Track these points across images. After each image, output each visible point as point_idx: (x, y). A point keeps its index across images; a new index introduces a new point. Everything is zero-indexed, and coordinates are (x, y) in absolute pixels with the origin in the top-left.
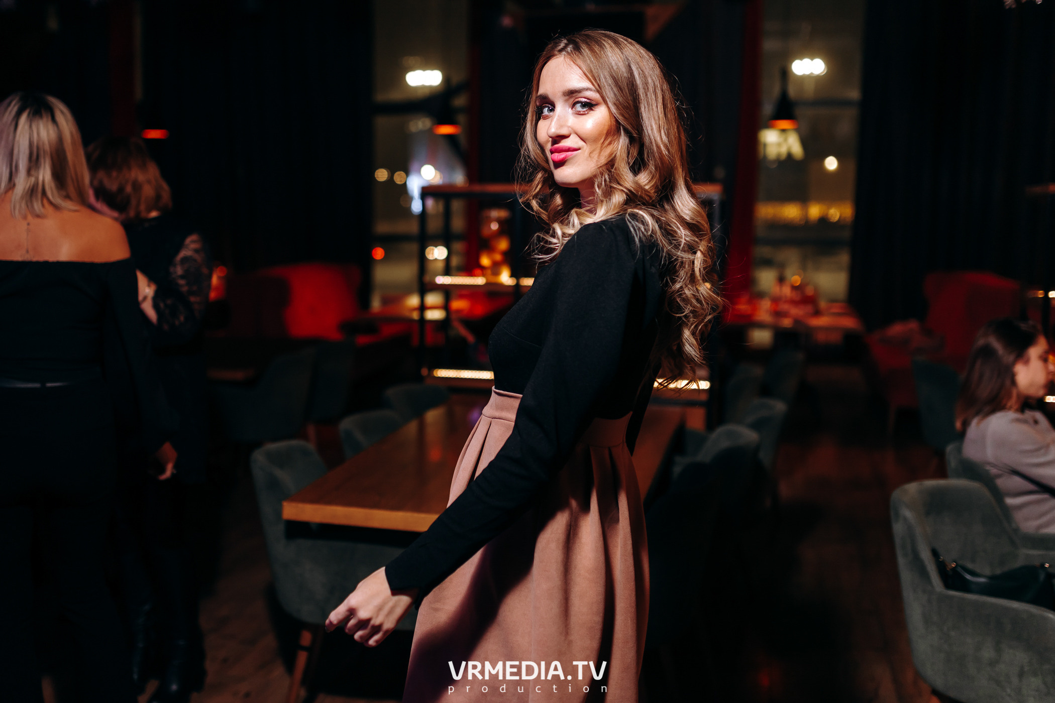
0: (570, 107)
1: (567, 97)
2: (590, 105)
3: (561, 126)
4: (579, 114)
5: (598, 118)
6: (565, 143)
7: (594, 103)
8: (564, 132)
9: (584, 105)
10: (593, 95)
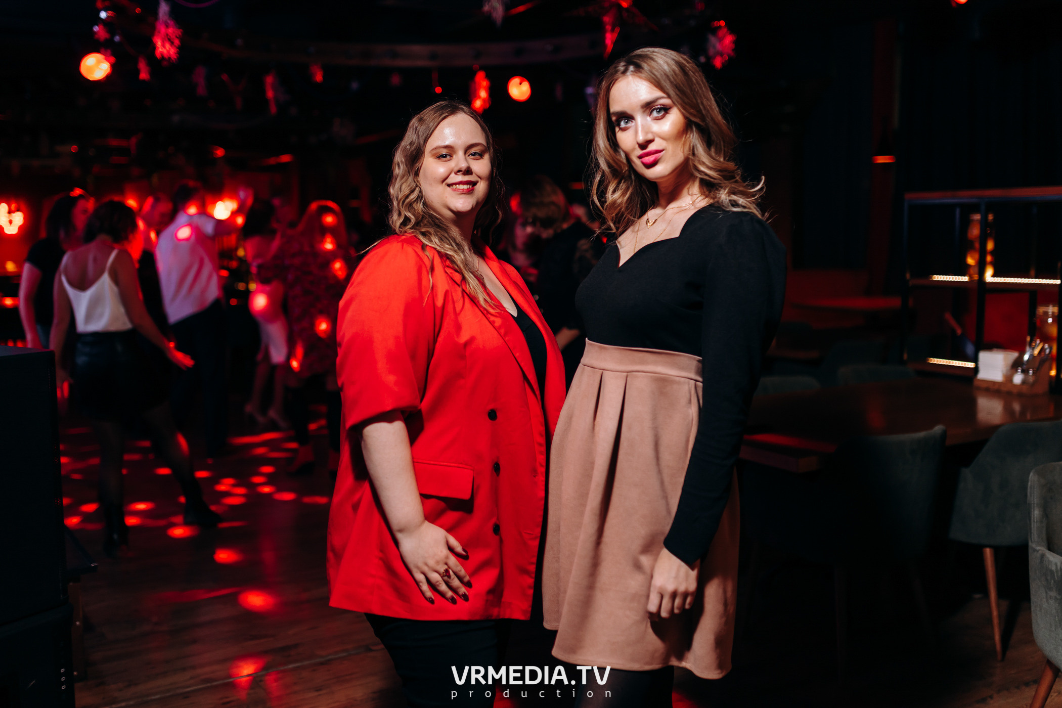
0: (647, 115)
1: (645, 109)
2: (666, 110)
3: (647, 133)
4: (657, 119)
5: (674, 119)
6: (652, 147)
7: (668, 107)
8: (650, 137)
9: (659, 110)
10: (666, 101)
